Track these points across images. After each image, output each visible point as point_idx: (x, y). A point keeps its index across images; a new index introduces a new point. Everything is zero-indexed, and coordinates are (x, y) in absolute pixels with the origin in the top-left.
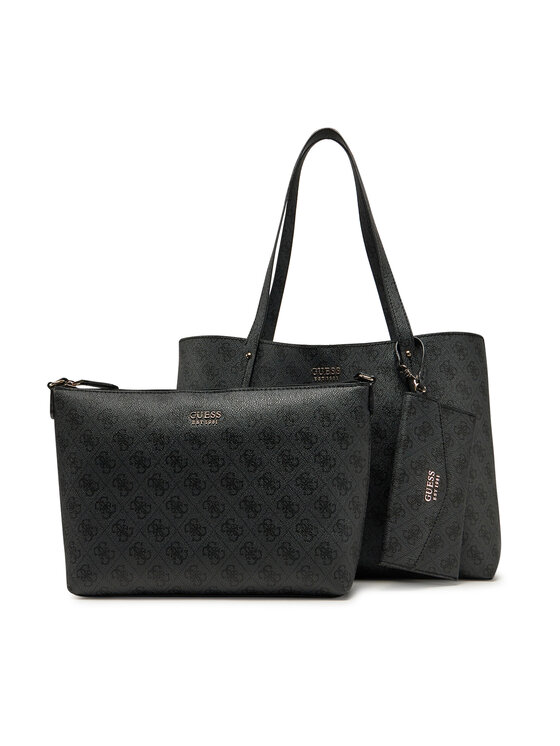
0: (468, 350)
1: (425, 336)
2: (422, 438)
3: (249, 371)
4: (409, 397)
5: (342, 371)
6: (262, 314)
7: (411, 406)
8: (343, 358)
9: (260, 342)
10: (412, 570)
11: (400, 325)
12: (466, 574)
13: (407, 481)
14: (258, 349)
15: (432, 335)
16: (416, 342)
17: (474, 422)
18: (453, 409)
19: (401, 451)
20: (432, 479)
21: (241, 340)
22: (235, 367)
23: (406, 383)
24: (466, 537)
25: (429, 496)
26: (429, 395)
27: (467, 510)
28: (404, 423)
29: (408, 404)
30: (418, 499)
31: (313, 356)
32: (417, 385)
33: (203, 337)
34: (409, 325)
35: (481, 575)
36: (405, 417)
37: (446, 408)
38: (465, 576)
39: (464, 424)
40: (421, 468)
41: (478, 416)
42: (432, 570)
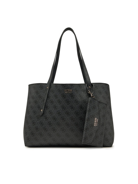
0: (105, 88)
1: (94, 83)
2: (93, 109)
3: (48, 92)
4: (90, 98)
5: (72, 90)
6: (51, 76)
7: (91, 101)
8: (73, 87)
9: (51, 84)
10: (91, 145)
11: (88, 80)
12: (105, 145)
13: (90, 121)
14: (50, 86)
15: (96, 83)
16: (92, 85)
17: (107, 106)
18: (101, 103)
19: (88, 112)
20: (96, 120)
21: (46, 84)
22: (44, 91)
23: (89, 95)
24: (105, 135)
25: (95, 125)
26: (95, 98)
27: (105, 128)
28: (88, 105)
29: (90, 100)
30: (92, 125)
31: (65, 87)
32: (92, 95)
33: (35, 84)
34: (90, 80)
35: (108, 146)
36: (89, 104)
37: (99, 102)
38: (104, 146)
39: (104, 106)
40: (93, 117)
41: (108, 105)
42: (96, 145)
